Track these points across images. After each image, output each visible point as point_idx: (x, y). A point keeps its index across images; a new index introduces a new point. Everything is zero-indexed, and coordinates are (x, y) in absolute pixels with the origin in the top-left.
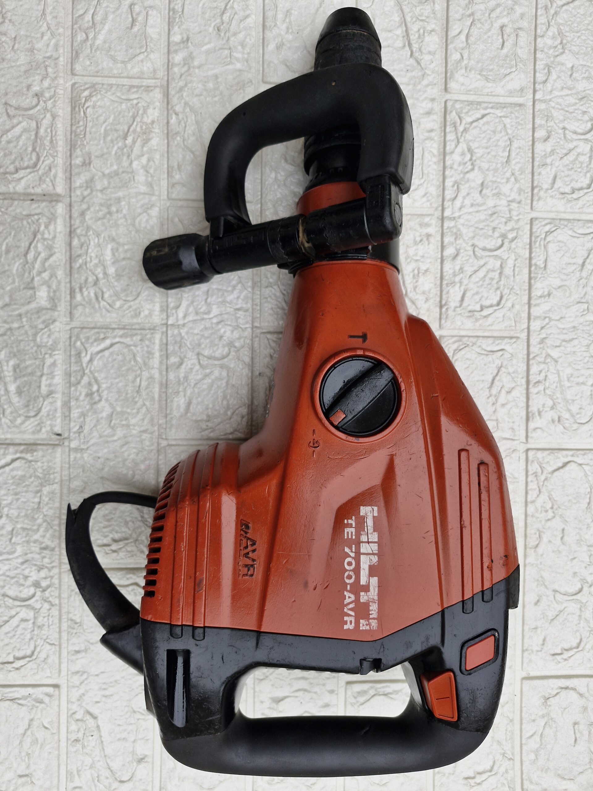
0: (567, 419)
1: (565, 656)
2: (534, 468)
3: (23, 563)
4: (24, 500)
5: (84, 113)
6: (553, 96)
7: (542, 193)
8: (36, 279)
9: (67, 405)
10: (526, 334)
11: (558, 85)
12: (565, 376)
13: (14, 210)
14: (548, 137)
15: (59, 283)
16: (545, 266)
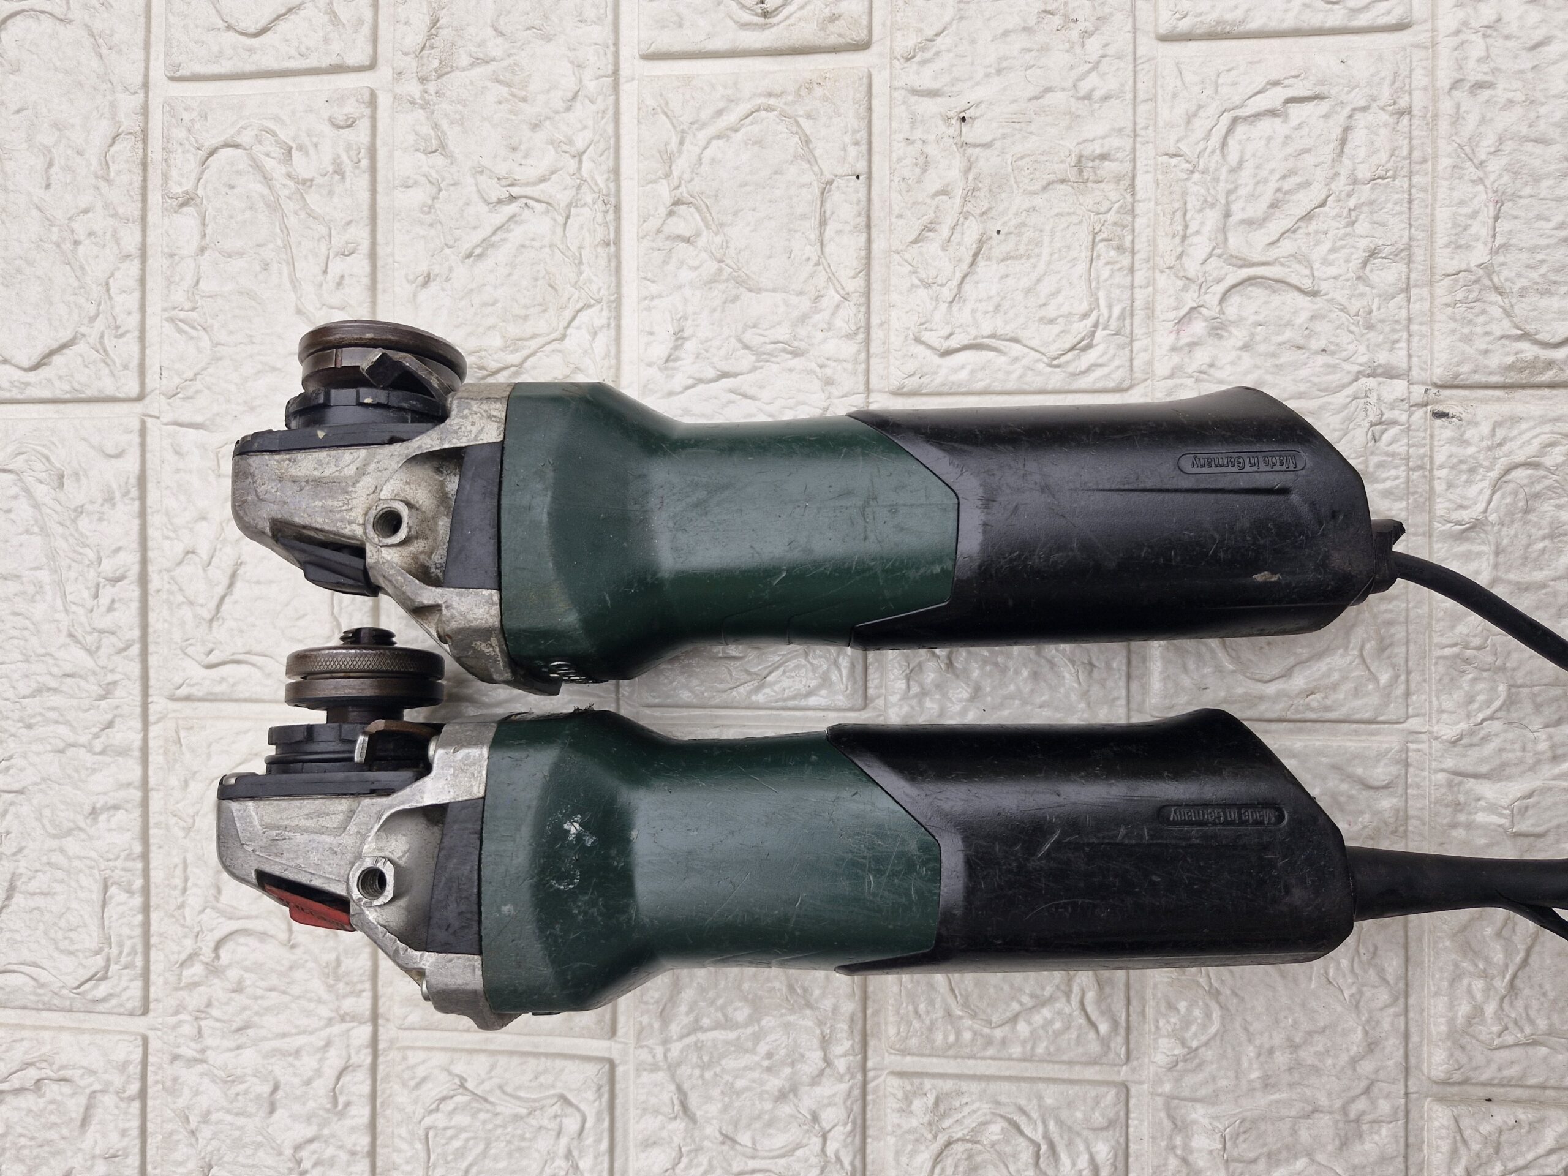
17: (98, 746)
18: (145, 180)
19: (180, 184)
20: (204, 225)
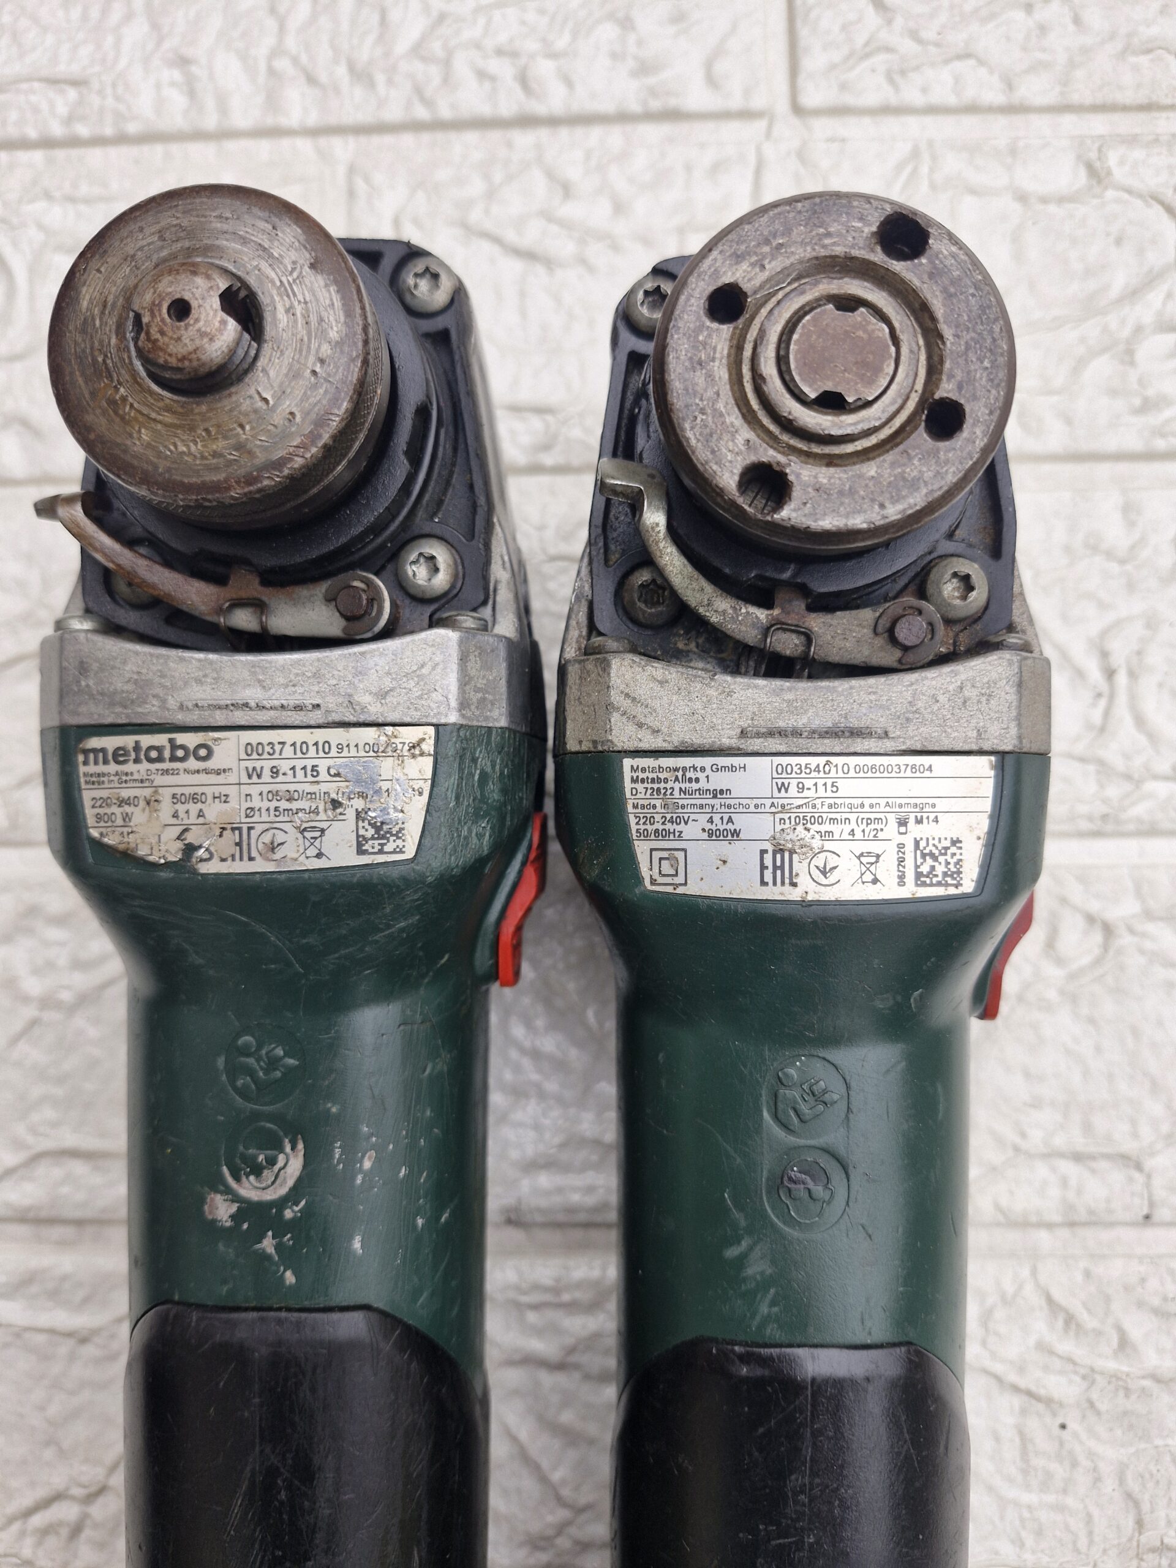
17: (283, 64)
18: (1125, 109)
19: (1122, 163)
20: (1061, 200)
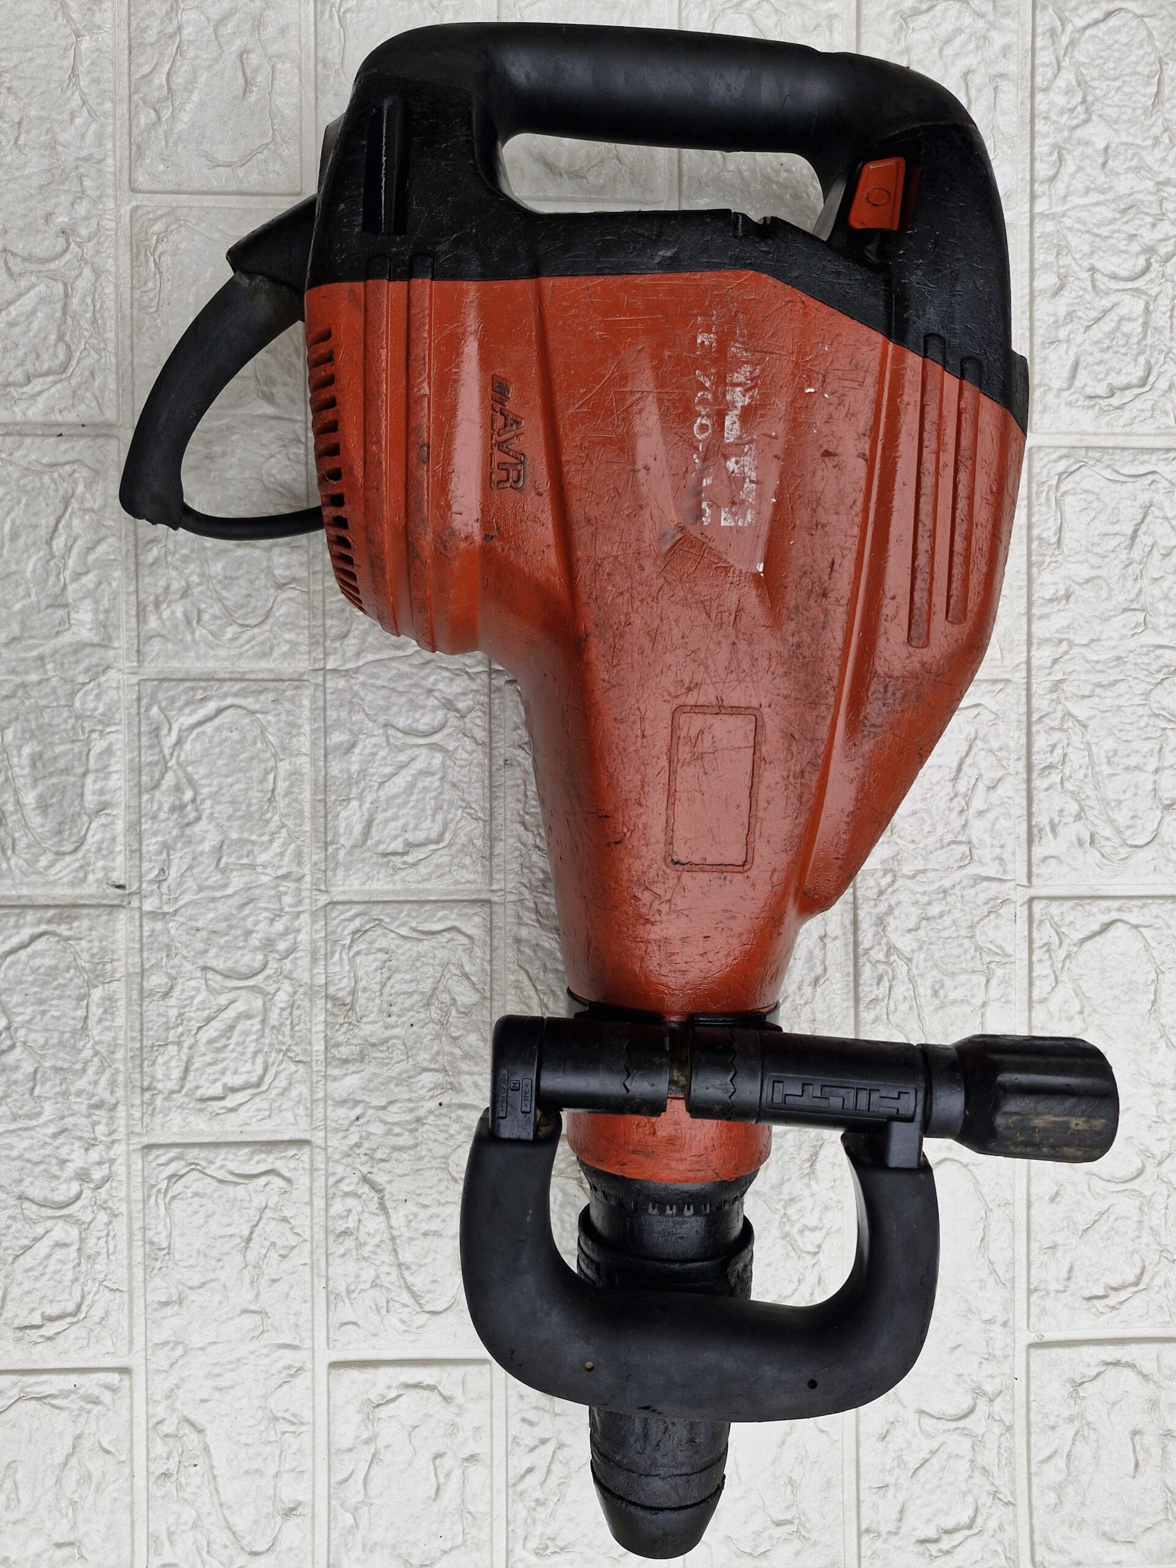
0: (1108, 839)
1: (1113, 1300)
2: (1044, 934)
3: (55, 1136)
4: (56, 1014)
5: (156, 264)
6: (1068, 206)
7: (1050, 398)
8: (70, 588)
9: (135, 830)
10: (1024, 674)
11: (1079, 184)
12: (1103, 754)
13: (25, 456)
14: (1062, 288)
15: (115, 596)
16: (1059, 541)
